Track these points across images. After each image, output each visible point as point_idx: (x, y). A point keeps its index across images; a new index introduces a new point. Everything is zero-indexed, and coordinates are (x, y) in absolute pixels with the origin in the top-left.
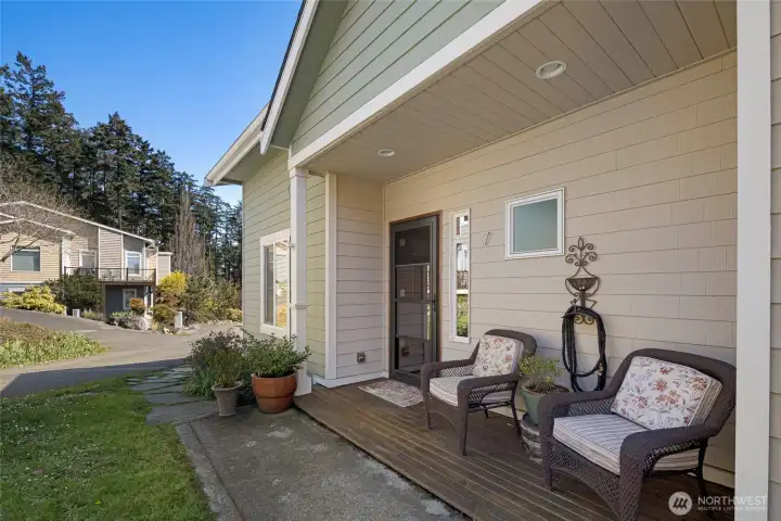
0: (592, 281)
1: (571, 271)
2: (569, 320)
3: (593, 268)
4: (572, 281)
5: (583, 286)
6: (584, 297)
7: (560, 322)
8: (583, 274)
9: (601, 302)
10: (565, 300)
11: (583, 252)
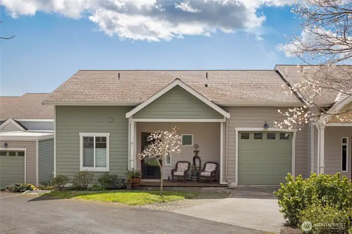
0: (198, 151)
1: (195, 149)
2: (194, 159)
3: (198, 149)
4: (195, 151)
5: (196, 152)
6: (197, 154)
7: (192, 159)
8: (197, 150)
9: (200, 155)
10: (194, 155)
11: (196, 146)
